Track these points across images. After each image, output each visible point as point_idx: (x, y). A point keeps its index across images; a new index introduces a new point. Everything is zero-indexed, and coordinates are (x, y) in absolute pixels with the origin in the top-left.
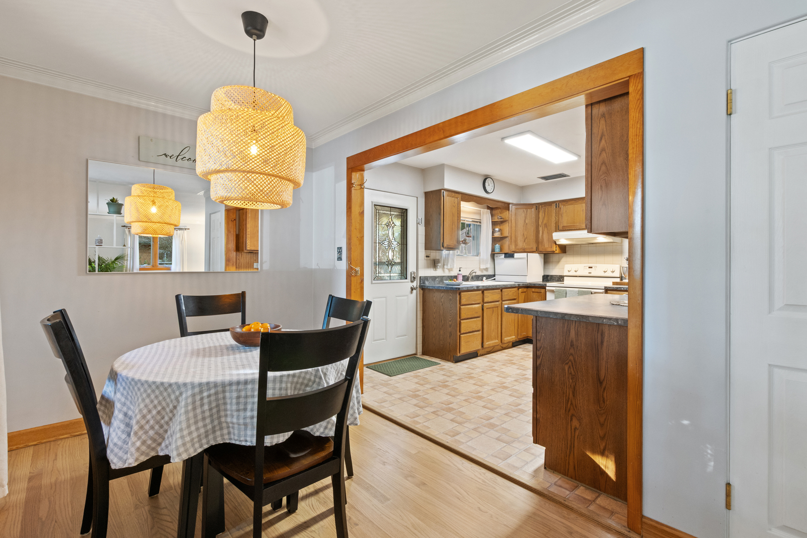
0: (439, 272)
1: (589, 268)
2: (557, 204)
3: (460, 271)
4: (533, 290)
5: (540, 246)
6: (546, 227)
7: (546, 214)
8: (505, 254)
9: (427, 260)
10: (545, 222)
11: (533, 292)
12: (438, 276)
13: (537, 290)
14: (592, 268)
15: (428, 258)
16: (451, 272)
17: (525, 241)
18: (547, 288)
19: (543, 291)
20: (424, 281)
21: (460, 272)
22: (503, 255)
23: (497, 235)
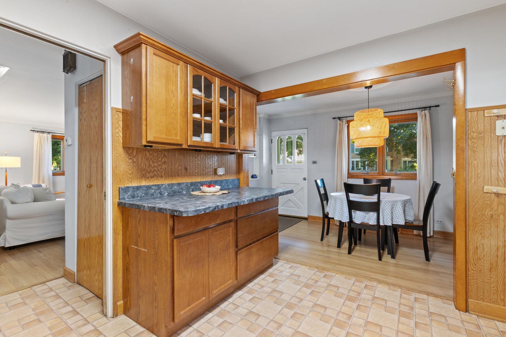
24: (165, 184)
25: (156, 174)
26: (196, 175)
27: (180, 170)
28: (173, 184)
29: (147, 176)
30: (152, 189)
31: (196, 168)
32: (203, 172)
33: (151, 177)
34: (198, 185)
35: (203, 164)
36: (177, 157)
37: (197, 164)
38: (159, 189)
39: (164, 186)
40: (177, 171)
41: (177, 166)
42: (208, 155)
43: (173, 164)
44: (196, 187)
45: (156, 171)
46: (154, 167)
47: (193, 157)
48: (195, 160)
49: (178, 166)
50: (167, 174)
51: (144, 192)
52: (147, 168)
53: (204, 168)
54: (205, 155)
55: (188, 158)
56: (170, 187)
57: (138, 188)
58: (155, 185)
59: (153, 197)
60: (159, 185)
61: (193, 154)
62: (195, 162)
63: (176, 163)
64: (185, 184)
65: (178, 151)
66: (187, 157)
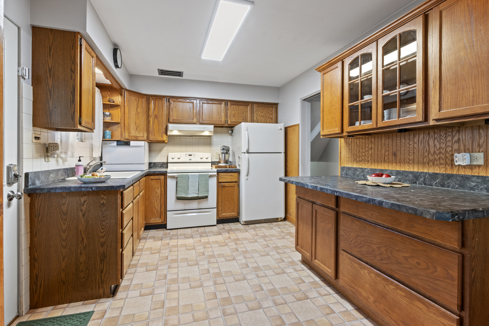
0: (52, 164)
1: (189, 155)
2: (169, 98)
3: (80, 161)
4: (152, 177)
5: (150, 135)
6: (157, 118)
7: (157, 106)
8: (117, 141)
9: (36, 143)
10: (155, 113)
11: (151, 179)
12: (53, 170)
13: (156, 177)
14: (191, 155)
15: (38, 141)
16: (65, 163)
17: (137, 129)
18: (168, 174)
19: (162, 177)
20: (34, 180)
21: (80, 163)
22: (115, 143)
23: (108, 119)
24: (368, 169)
25: (364, 159)
26: (410, 162)
27: (386, 156)
28: (375, 169)
29: (357, 160)
30: (358, 171)
31: (410, 154)
32: (423, 158)
33: (360, 161)
34: (408, 175)
35: (424, 147)
36: (383, 141)
37: (411, 148)
38: (363, 172)
39: (367, 170)
40: (383, 156)
41: (383, 152)
42: (434, 133)
43: (379, 149)
44: (405, 178)
45: (364, 156)
46: (362, 152)
47: (405, 140)
48: (409, 143)
49: (385, 151)
50: (373, 159)
51: (353, 172)
52: (357, 153)
53: (426, 154)
54: (429, 134)
55: (398, 141)
56: (372, 172)
57: (349, 169)
58: (360, 168)
59: (358, 177)
60: (363, 168)
61: (405, 136)
62: (408, 146)
63: (383, 148)
64: (389, 171)
65: (385, 136)
66: (396, 141)
